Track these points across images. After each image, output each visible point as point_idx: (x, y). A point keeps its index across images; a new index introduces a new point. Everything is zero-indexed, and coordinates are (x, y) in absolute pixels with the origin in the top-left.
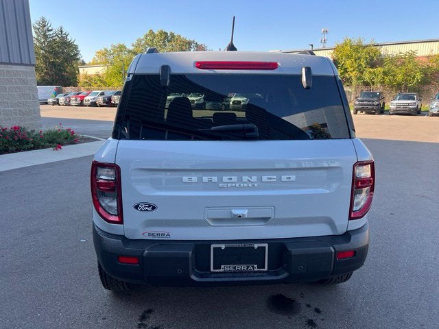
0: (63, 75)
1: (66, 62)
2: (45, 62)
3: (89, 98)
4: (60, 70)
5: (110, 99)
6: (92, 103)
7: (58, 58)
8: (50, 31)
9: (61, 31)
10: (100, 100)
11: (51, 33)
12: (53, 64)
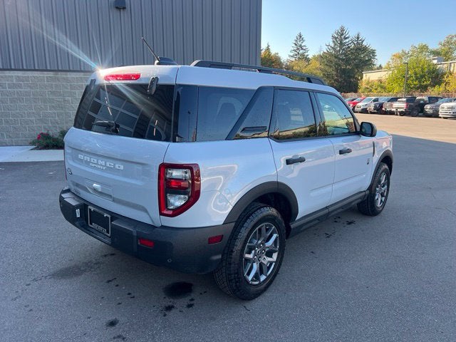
0: (351, 81)
1: (357, 68)
2: (337, 69)
3: (361, 105)
4: (350, 77)
5: (381, 105)
6: (362, 109)
7: (349, 65)
8: (346, 38)
9: (358, 38)
10: (372, 107)
11: (347, 40)
12: (344, 71)
